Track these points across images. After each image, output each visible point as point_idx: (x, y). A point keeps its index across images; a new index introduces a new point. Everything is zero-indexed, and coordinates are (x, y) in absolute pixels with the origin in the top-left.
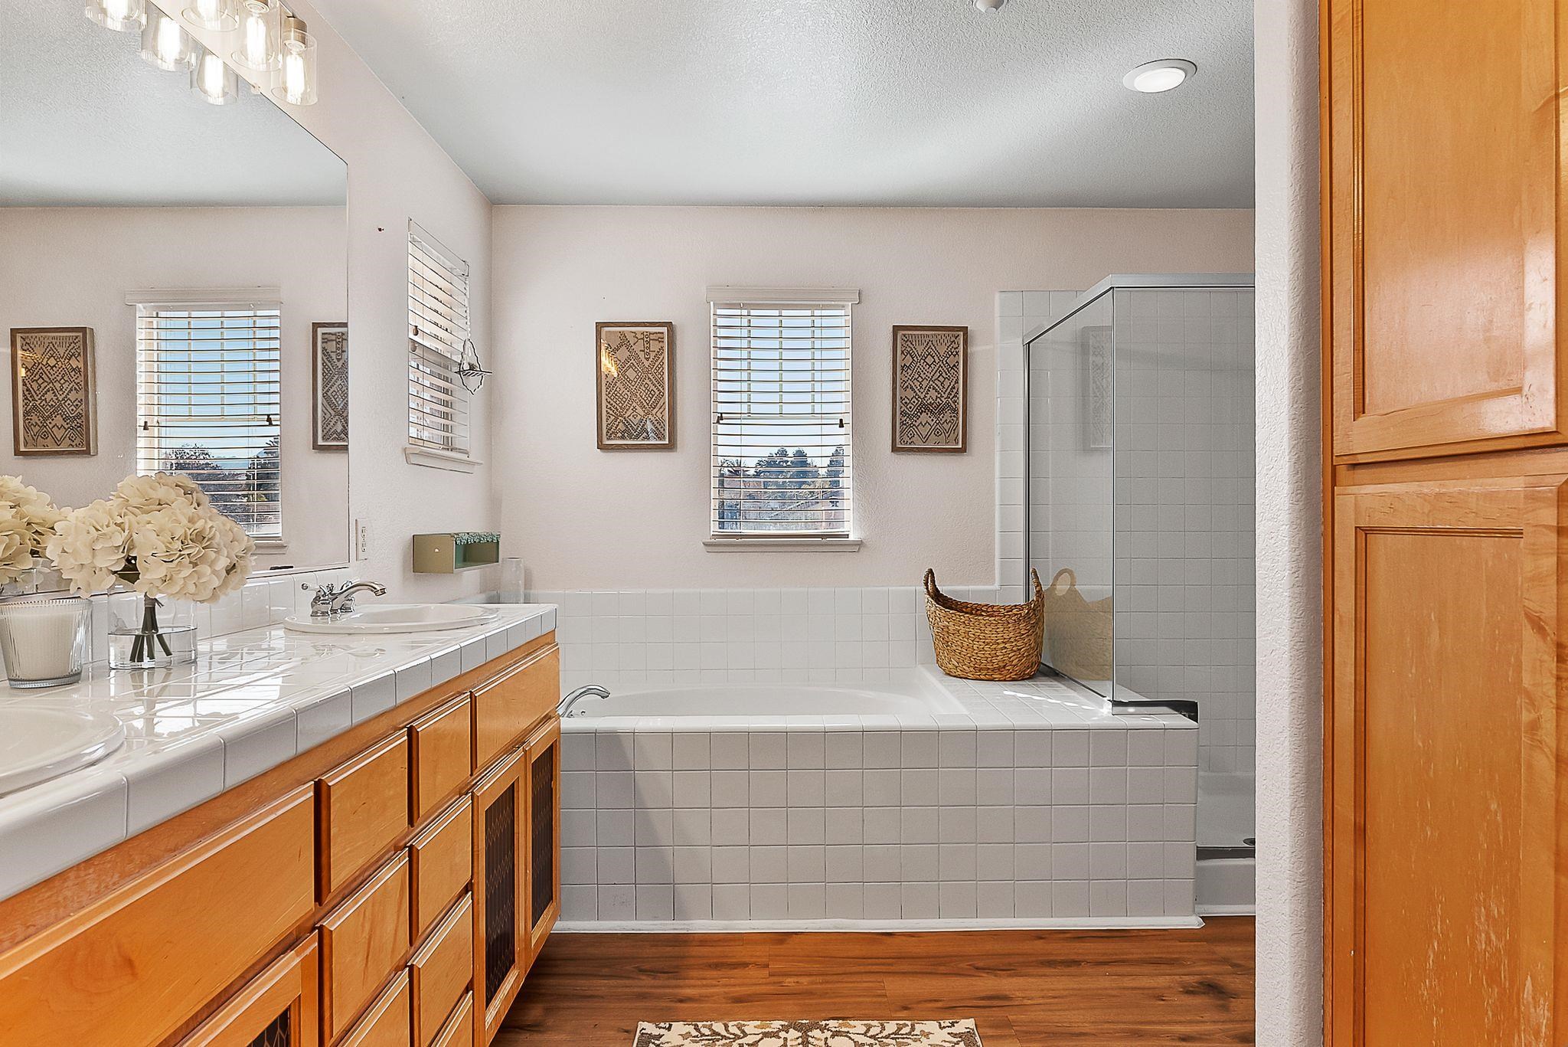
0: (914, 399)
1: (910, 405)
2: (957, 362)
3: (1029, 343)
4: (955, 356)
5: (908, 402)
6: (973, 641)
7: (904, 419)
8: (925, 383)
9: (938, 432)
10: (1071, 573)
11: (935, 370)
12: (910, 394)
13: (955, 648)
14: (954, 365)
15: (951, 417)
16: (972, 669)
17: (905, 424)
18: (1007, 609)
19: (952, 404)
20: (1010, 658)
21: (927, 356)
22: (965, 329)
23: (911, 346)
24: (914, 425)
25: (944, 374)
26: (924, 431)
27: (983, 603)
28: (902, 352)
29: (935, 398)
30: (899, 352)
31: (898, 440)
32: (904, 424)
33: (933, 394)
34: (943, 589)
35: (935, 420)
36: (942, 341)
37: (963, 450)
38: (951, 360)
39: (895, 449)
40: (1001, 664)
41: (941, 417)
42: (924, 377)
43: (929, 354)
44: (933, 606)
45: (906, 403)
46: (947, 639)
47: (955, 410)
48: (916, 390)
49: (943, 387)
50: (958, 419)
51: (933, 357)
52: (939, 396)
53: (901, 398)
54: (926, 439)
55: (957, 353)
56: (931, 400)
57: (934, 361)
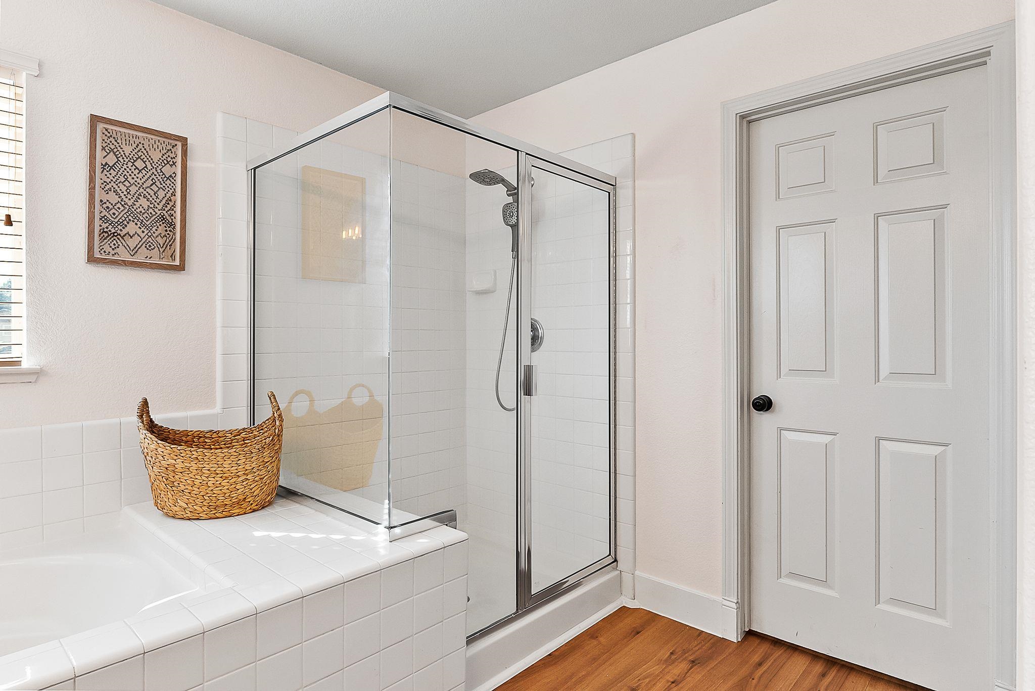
0: (119, 205)
1: (113, 211)
2: (174, 173)
3: (255, 169)
4: (171, 166)
5: (111, 207)
6: (207, 477)
7: (104, 226)
8: (133, 189)
9: (150, 246)
10: (308, 394)
11: (146, 177)
12: (114, 198)
13: (183, 487)
14: (171, 176)
15: (166, 231)
16: (205, 508)
17: (106, 232)
18: (235, 433)
19: (168, 218)
20: (251, 489)
21: (137, 159)
22: (184, 141)
23: (115, 143)
24: (120, 235)
25: (158, 183)
26: (132, 243)
27: (206, 429)
28: (103, 149)
29: (146, 208)
30: (99, 148)
31: (96, 249)
32: (104, 232)
33: (143, 202)
34: (158, 417)
35: (146, 232)
36: (155, 146)
37: (181, 268)
38: (167, 170)
39: (91, 259)
40: (241, 497)
41: (154, 229)
42: (132, 181)
43: (139, 157)
44: (152, 443)
45: (108, 207)
46: (173, 480)
47: (172, 225)
48: (122, 195)
49: (157, 197)
50: (174, 234)
51: (144, 162)
52: (152, 206)
53: (101, 201)
54: (135, 251)
55: (174, 163)
56: (141, 209)
57: (146, 167)
